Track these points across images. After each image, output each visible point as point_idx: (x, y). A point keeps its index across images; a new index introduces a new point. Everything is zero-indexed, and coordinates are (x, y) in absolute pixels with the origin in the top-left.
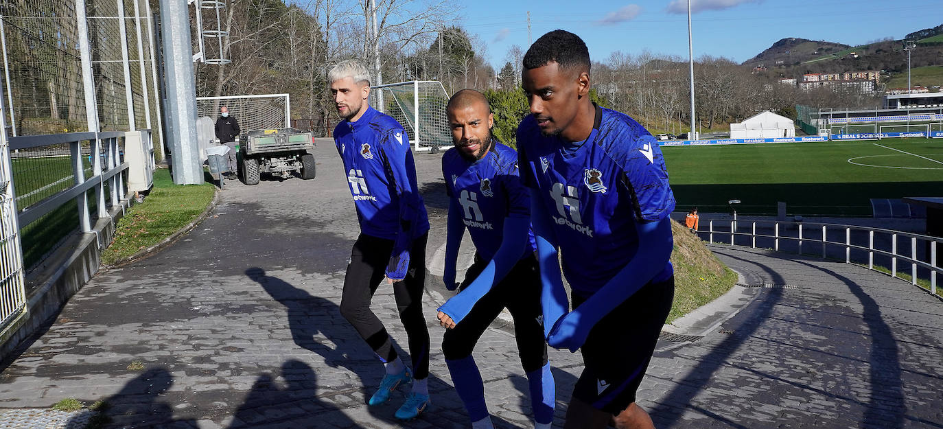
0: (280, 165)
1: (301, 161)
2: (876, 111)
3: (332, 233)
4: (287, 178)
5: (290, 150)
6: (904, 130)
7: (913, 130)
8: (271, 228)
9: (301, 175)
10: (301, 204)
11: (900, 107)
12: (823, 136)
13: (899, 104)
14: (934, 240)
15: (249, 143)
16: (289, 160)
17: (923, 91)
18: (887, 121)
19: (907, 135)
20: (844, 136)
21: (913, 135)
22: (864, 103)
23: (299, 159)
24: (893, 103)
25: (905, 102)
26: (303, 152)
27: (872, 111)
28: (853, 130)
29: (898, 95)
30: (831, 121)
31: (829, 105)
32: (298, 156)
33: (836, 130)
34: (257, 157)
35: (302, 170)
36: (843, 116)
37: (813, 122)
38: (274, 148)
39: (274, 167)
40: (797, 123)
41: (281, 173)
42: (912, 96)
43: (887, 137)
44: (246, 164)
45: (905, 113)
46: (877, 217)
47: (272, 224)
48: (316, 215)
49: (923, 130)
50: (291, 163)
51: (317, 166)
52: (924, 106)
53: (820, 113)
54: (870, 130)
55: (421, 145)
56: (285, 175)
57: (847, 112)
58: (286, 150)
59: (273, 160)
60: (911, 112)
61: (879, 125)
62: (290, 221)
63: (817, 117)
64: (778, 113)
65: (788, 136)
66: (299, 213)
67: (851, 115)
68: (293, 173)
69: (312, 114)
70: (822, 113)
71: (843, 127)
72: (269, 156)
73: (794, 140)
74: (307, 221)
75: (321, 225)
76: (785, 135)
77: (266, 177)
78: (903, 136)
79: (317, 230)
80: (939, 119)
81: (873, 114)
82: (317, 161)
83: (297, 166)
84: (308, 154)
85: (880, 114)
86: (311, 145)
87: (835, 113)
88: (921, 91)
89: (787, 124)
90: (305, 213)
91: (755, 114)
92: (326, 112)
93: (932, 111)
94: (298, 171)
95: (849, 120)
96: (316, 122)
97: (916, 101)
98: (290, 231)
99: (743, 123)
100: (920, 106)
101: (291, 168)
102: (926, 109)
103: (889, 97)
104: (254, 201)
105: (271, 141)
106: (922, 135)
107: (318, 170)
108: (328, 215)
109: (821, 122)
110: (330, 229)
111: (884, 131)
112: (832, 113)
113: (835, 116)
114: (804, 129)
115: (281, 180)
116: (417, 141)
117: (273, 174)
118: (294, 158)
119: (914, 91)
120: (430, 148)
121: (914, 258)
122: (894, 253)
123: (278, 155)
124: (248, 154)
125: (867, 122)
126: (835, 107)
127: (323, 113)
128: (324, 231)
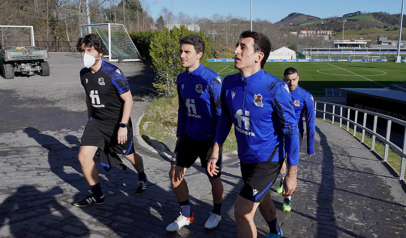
0: (27, 68)
1: (40, 66)
2: (330, 49)
3: (59, 107)
4: (32, 75)
5: (33, 59)
6: (340, 58)
7: (344, 58)
8: (21, 105)
9: (40, 73)
10: (40, 90)
11: (339, 48)
12: (307, 59)
13: (339, 46)
14: (349, 108)
15: (6, 55)
16: (33, 65)
17: (348, 41)
18: (334, 54)
19: (341, 60)
20: (316, 60)
21: (343, 60)
22: (325, 45)
23: (39, 65)
24: (336, 45)
25: (341, 45)
26: (42, 61)
27: (328, 49)
28: (320, 57)
29: (338, 42)
30: (311, 53)
31: (311, 45)
32: (38, 63)
33: (313, 57)
34: (12, 63)
35: (41, 71)
36: (316, 50)
37: (304, 53)
38: (23, 58)
39: (23, 69)
40: (297, 53)
41: (28, 72)
42: (344, 43)
43: (333, 61)
44: (5, 67)
45: (341, 50)
46: (328, 97)
47: (22, 102)
48: (49, 97)
49: (347, 58)
50: (34, 67)
51: (51, 69)
52: (348, 48)
53: (307, 49)
54: (326, 57)
55: (112, 58)
56: (31, 74)
57: (318, 49)
58: (30, 59)
59: (23, 65)
60: (343, 50)
61: (331, 55)
62: (33, 100)
63: (305, 50)
64: (289, 48)
65: (293, 59)
66: (39, 96)
67: (320, 50)
68: (36, 72)
69: (49, 38)
70: (308, 49)
71: (316, 55)
72: (20, 62)
73: (295, 61)
74: (44, 101)
75: (53, 103)
76: (292, 58)
77: (18, 74)
78: (339, 61)
79: (50, 106)
80: (353, 54)
81: (328, 50)
82: (50, 65)
83: (38, 68)
84: (45, 62)
85: (331, 50)
86: (46, 57)
87: (313, 49)
88: (347, 41)
89: (293, 53)
90: (42, 96)
91: (279, 48)
92: (58, 38)
93: (351, 50)
94: (39, 71)
95: (318, 52)
96: (51, 43)
97: (345, 45)
98: (33, 106)
99: (274, 52)
100: (347, 48)
101: (34, 69)
102: (349, 49)
103: (335, 43)
104: (10, 88)
105: (20, 54)
106: (347, 60)
107: (51, 70)
108: (57, 97)
109: (307, 53)
110: (58, 105)
111: (332, 58)
112: (312, 49)
113: (313, 50)
114: (300, 56)
115: (28, 76)
116: (110, 56)
117: (23, 73)
118: (36, 64)
119: (345, 41)
120: (117, 60)
121: (341, 116)
122: (334, 113)
123: (25, 62)
124: (6, 61)
125: (325, 54)
126: (313, 46)
127: (55, 38)
128: (54, 106)
